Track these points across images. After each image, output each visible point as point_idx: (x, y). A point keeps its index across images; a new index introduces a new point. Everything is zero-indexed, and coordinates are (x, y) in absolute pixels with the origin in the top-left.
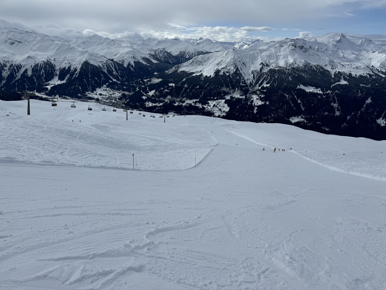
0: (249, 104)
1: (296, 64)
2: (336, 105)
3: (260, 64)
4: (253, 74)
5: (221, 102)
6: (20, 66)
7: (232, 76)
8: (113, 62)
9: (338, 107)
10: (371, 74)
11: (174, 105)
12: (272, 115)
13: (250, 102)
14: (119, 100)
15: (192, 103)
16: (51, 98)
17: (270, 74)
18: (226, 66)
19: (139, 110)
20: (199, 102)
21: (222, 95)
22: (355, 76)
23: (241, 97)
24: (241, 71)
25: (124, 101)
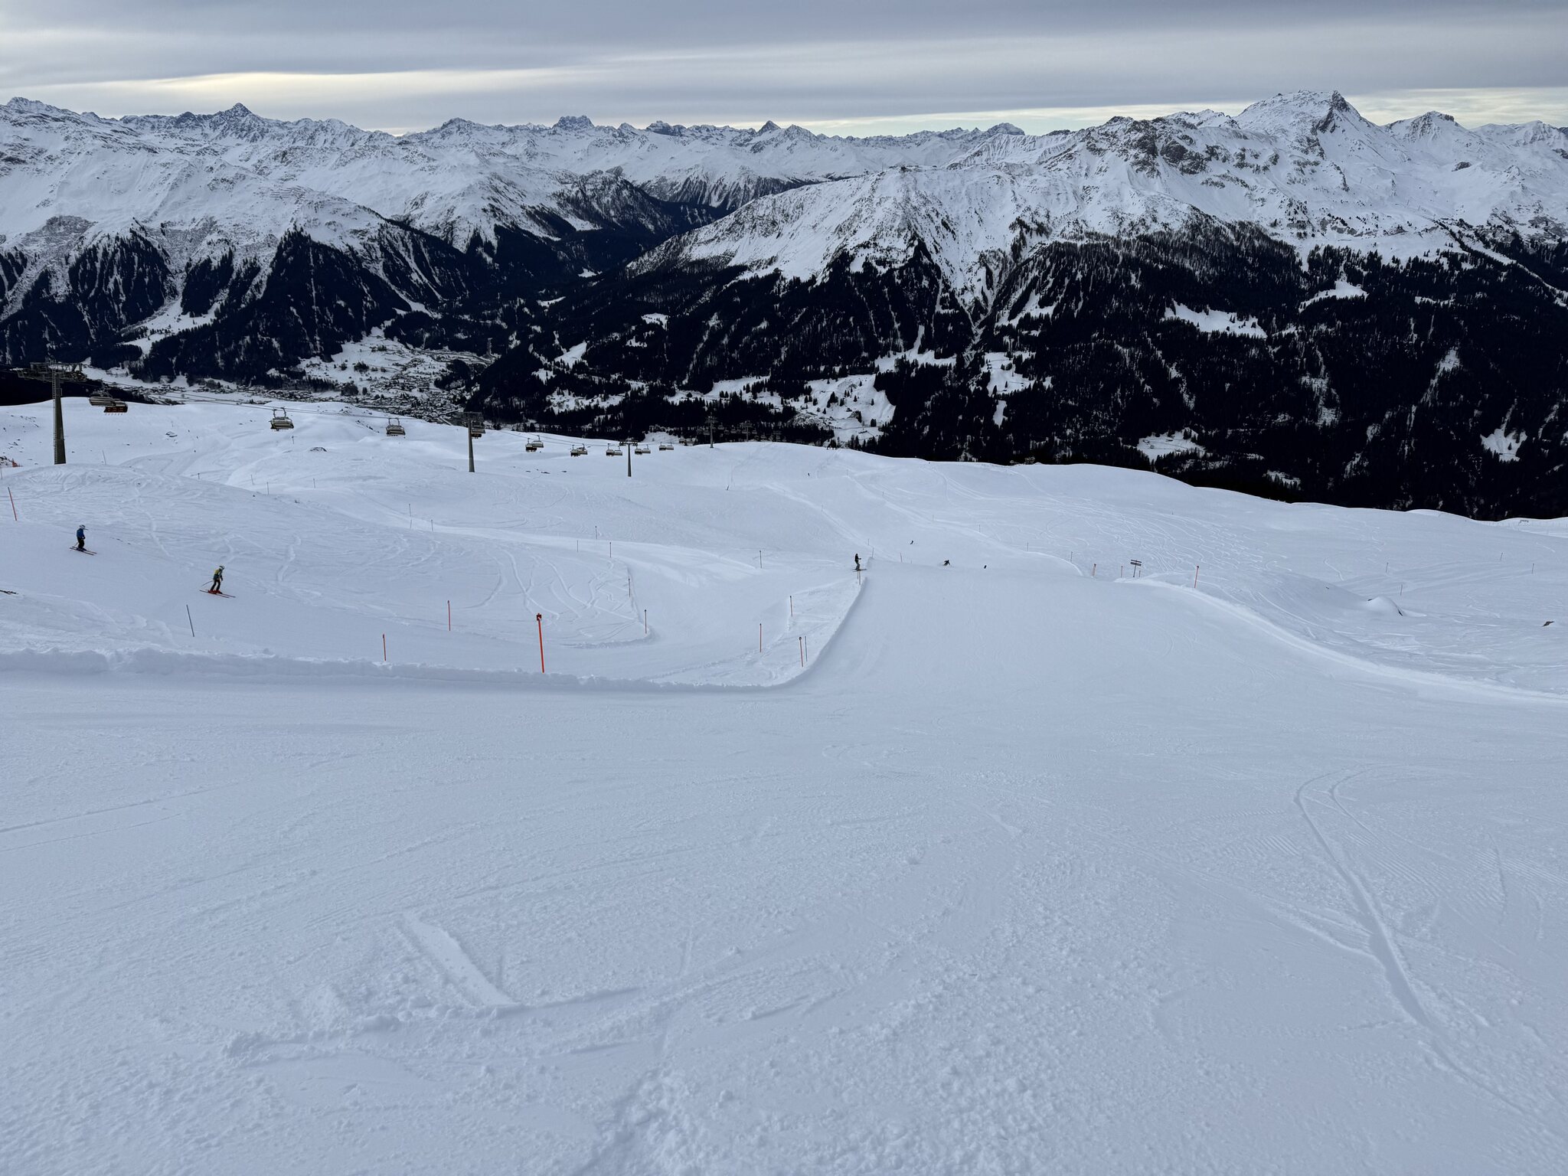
0: (972, 389)
1: (1155, 220)
2: (1319, 384)
3: (1012, 227)
4: (987, 268)
5: (861, 385)
6: (20, 261)
7: (901, 276)
8: (408, 233)
9: (1329, 391)
10: (1457, 254)
11: (667, 402)
12: (1069, 432)
13: (979, 383)
14: (439, 390)
15: (741, 394)
16: (154, 391)
17: (1054, 265)
18: (875, 239)
19: (525, 426)
20: (771, 387)
21: (865, 354)
22: (1395, 265)
23: (940, 362)
24: (935, 258)
25: (458, 389)
